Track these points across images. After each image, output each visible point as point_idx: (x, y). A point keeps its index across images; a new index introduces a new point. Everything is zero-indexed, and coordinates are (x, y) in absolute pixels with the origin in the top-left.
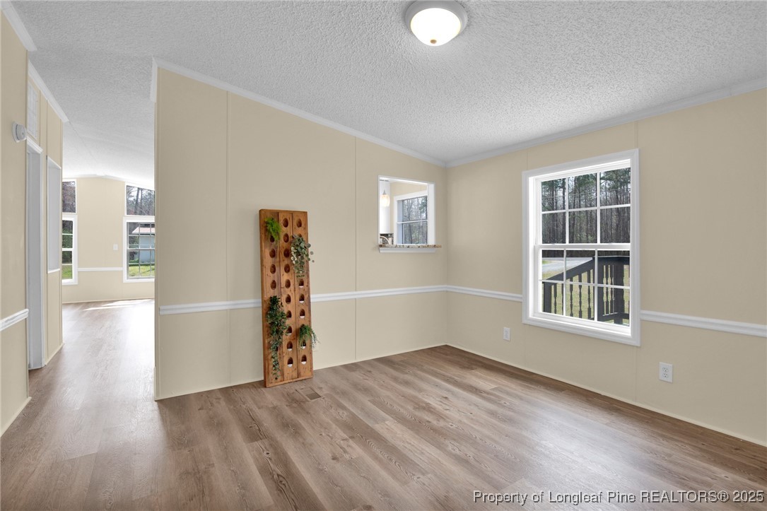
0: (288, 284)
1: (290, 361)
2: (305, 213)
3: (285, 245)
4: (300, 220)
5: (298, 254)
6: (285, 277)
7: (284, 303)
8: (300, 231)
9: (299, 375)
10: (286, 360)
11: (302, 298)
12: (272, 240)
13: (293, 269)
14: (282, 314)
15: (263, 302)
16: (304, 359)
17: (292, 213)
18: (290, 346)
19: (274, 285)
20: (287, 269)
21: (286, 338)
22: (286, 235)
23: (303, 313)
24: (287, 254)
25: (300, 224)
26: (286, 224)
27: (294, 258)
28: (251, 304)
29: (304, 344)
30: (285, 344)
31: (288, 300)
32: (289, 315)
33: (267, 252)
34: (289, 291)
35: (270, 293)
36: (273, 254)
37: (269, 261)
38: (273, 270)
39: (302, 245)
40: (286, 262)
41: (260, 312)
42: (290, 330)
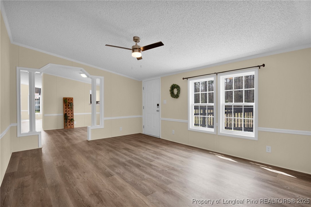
0: (69, 111)
1: (69, 125)
2: (73, 98)
3: (68, 104)
4: (72, 99)
5: (71, 105)
6: (68, 110)
7: (68, 114)
8: (71, 101)
9: (71, 127)
10: (68, 125)
11: (72, 114)
12: (66, 103)
13: (70, 108)
14: (68, 116)
15: (64, 114)
16: (72, 125)
17: (70, 98)
18: (69, 122)
19: (66, 111)
20: (69, 108)
21: (68, 121)
22: (69, 102)
23: (72, 116)
24: (69, 105)
25: (71, 100)
26: (68, 100)
27: (70, 106)
28: (62, 115)
29: (72, 122)
30: (68, 122)
31: (69, 114)
32: (69, 117)
33: (65, 105)
34: (69, 112)
35: (65, 112)
36: (66, 106)
37: (65, 107)
38: (66, 108)
39: (72, 104)
40: (68, 107)
41: (63, 116)
42: (69, 119)
